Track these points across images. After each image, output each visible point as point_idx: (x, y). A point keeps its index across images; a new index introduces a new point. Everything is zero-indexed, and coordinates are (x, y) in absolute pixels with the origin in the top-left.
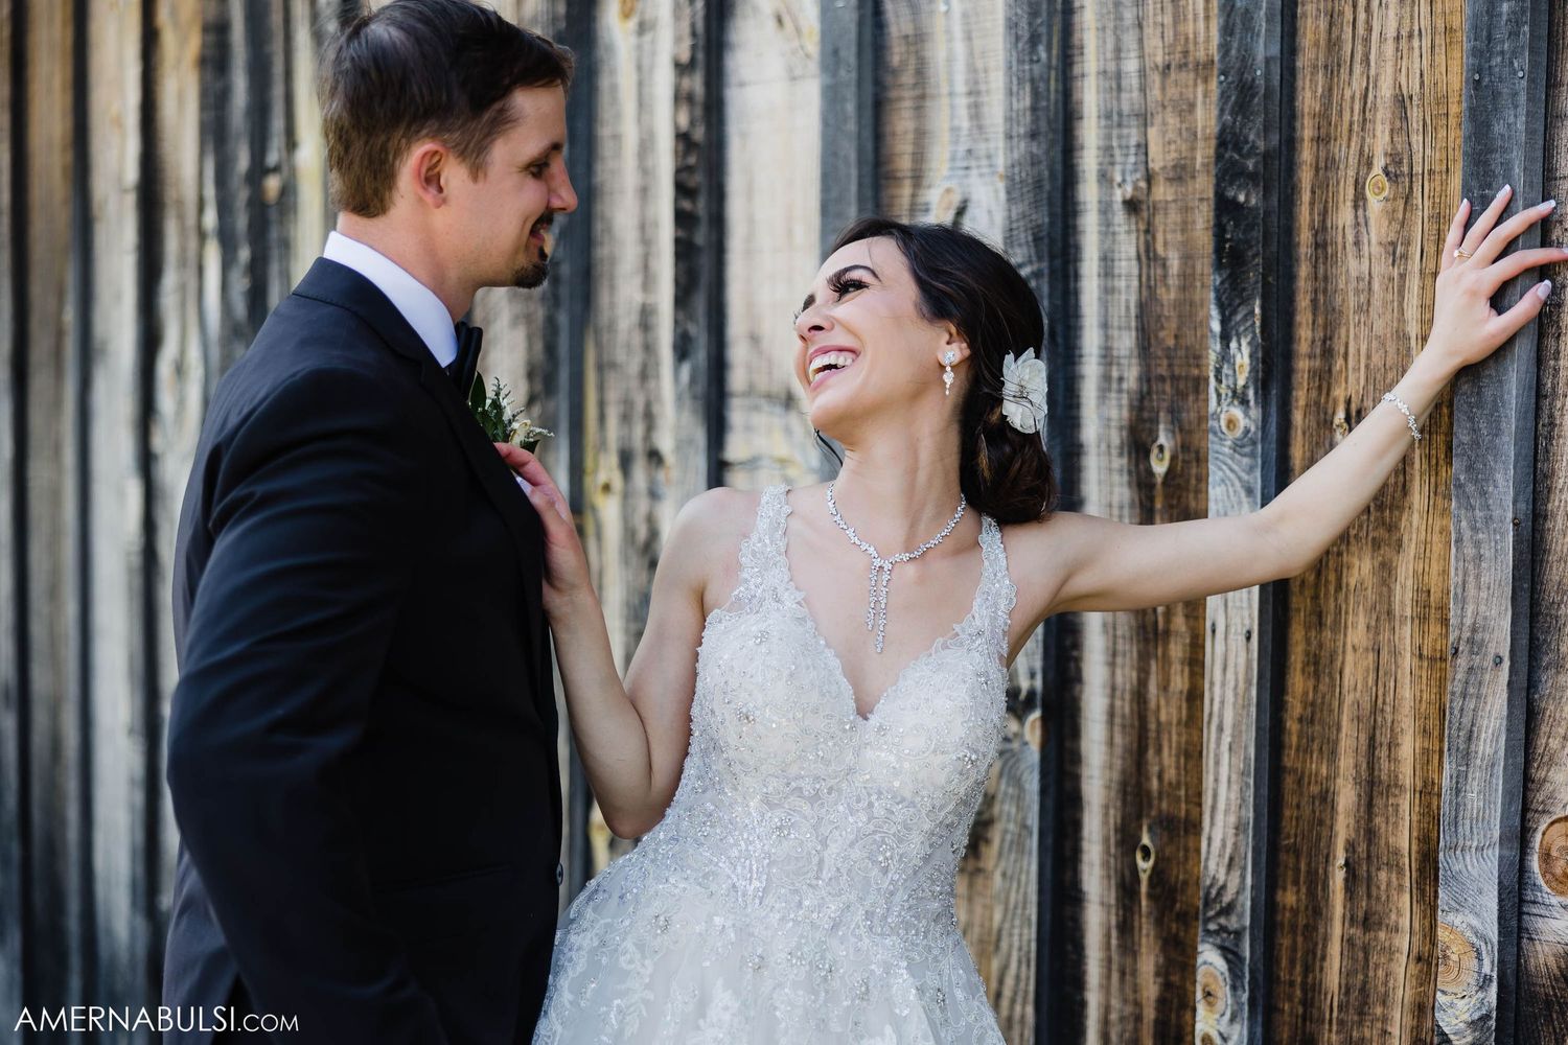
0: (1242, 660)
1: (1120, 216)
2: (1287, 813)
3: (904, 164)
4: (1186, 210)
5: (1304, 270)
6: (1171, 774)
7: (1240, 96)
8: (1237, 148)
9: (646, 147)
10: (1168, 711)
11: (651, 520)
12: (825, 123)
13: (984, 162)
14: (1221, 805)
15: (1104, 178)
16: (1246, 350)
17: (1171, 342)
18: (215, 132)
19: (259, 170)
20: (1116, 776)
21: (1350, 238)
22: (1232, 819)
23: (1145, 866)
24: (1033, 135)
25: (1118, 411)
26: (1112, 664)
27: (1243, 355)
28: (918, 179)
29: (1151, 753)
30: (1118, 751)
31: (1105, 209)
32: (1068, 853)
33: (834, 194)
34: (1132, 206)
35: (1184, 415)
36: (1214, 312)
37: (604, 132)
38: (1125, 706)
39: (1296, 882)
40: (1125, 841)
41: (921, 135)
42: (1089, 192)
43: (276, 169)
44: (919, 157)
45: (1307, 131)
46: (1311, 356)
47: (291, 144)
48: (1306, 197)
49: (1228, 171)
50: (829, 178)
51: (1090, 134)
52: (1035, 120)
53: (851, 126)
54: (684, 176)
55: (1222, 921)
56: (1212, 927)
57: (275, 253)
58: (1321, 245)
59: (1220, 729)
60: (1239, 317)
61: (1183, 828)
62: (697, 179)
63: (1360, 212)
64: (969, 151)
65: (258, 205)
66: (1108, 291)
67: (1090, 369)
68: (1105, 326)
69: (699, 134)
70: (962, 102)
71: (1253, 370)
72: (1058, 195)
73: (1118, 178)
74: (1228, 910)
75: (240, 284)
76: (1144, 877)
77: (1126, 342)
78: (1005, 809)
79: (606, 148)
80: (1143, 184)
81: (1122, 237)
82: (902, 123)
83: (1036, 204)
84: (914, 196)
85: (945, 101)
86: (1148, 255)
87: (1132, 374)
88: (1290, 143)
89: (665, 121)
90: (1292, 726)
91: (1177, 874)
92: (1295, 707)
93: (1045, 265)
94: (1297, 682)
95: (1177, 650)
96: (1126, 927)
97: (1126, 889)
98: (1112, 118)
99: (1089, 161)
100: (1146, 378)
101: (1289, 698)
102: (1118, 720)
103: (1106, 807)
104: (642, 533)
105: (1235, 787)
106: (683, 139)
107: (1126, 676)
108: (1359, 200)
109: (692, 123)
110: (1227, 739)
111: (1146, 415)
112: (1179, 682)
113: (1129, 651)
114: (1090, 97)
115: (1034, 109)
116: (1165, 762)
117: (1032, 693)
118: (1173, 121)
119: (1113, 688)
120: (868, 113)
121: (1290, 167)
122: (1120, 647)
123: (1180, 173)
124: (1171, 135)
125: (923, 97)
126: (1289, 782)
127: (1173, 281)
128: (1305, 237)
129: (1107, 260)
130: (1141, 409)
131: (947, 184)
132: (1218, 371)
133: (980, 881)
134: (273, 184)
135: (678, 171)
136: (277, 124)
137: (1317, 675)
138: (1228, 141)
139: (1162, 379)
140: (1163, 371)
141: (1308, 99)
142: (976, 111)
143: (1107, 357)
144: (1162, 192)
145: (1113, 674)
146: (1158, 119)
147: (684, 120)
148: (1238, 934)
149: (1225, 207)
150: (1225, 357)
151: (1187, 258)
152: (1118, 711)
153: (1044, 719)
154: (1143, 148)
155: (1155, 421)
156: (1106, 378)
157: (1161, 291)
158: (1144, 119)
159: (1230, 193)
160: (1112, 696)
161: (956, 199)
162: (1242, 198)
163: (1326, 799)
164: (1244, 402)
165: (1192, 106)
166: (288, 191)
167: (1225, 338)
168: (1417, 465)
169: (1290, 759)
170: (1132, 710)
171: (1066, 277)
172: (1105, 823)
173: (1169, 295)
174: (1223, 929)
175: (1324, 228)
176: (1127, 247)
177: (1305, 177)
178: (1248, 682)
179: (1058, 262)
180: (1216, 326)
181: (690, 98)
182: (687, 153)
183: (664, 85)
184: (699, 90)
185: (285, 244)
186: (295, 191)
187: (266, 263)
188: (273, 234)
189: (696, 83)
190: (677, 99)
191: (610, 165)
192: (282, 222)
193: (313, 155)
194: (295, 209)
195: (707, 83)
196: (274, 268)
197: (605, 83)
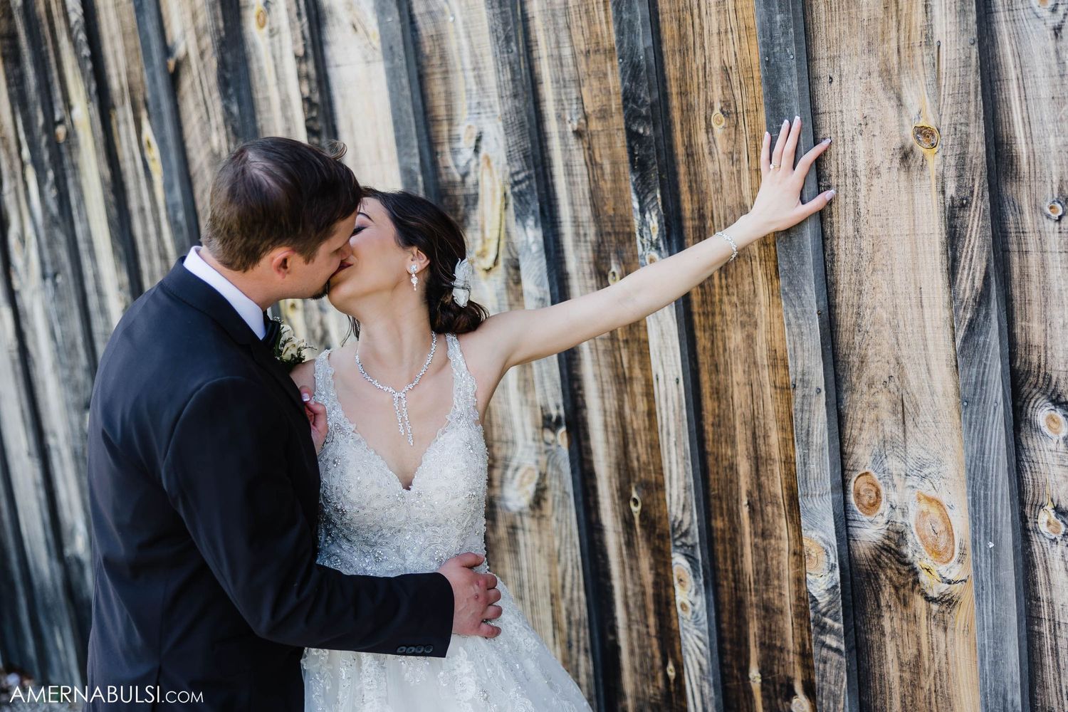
0: (675, 395)
1: (572, 140)
2: (712, 477)
3: (441, 112)
4: (610, 135)
5: (682, 169)
6: (644, 458)
7: (632, 71)
8: (635, 102)
9: (285, 104)
10: (637, 422)
11: (322, 323)
12: (391, 91)
13: (488, 110)
14: (674, 476)
15: (560, 118)
16: (655, 219)
17: (611, 213)
18: (19, 100)
19: (51, 123)
20: (613, 460)
21: (706, 151)
22: (682, 484)
23: (636, 510)
24: (515, 96)
25: (587, 253)
26: (602, 398)
27: (653, 221)
28: (450, 120)
29: (631, 446)
30: (613, 446)
31: (563, 136)
32: (592, 504)
33: (402, 133)
34: (578, 134)
35: (625, 254)
36: (634, 197)
37: (259, 96)
38: (613, 421)
39: (722, 515)
40: (624, 496)
41: (449, 95)
42: (552, 126)
43: (61, 122)
44: (450, 108)
45: (674, 89)
46: (693, 219)
47: (69, 107)
48: (678, 127)
49: (631, 116)
50: (398, 124)
51: (548, 92)
52: (515, 87)
53: (407, 92)
54: (311, 123)
55: (683, 540)
56: (678, 543)
57: (69, 172)
58: (690, 155)
59: (668, 434)
60: (648, 200)
61: (655, 487)
62: (319, 125)
63: (710, 135)
64: (479, 103)
65: (54, 144)
66: (571, 184)
67: (567, 229)
68: (572, 204)
69: (316, 98)
70: (470, 74)
71: (661, 230)
72: (535, 131)
73: (568, 118)
74: (685, 534)
75: (51, 193)
76: (637, 516)
77: (586, 213)
78: (552, 482)
79: (261, 106)
80: (583, 121)
81: (575, 152)
82: (436, 87)
83: (522, 136)
84: (450, 131)
85: (460, 74)
86: (592, 163)
87: (591, 232)
88: (665, 96)
89: (295, 90)
90: (708, 428)
91: (655, 513)
92: (709, 419)
93: (532, 171)
94: (708, 404)
95: (638, 388)
96: (630, 544)
97: (628, 523)
98: (560, 83)
99: (550, 108)
100: (600, 233)
101: (704, 413)
102: (610, 429)
103: (610, 478)
104: (319, 333)
105: (681, 466)
106: (307, 100)
107: (612, 404)
108: (709, 128)
109: (311, 91)
110: (673, 439)
111: (603, 255)
112: (642, 406)
113: (611, 390)
114: (545, 70)
115: (513, 80)
116: (639, 451)
117: (559, 418)
118: (595, 84)
119: (605, 411)
120: (416, 82)
121: (667, 110)
122: (606, 387)
123: (604, 114)
124: (595, 92)
125: (447, 72)
126: (711, 460)
127: (608, 177)
128: (680, 151)
129: (568, 166)
130: (599, 252)
131: (468, 123)
132: (641, 231)
133: (544, 522)
134: (61, 131)
135: (307, 121)
136: (58, 95)
137: (719, 399)
138: (629, 98)
139: (609, 234)
140: (609, 229)
141: (672, 70)
142: (479, 79)
143: (576, 222)
144: (595, 125)
145: (604, 403)
146: (587, 83)
147: (306, 90)
148: (693, 547)
149: (632, 136)
150: (644, 223)
151: (614, 164)
152: (609, 424)
153: (568, 431)
154: (580, 100)
155: (608, 258)
156: (577, 234)
157: (601, 183)
158: (579, 83)
159: (634, 128)
160: (605, 415)
161: (475, 132)
162: (641, 131)
163: (733, 467)
164: (658, 248)
165: (605, 75)
166: (72, 134)
167: (642, 212)
168: (760, 280)
169: (709, 447)
170: (617, 423)
171: (546, 177)
172: (611, 486)
173: (607, 185)
174: (684, 545)
175: (691, 145)
176: (579, 159)
177: (676, 115)
178: (681, 407)
179: (540, 169)
180: (636, 205)
181: (308, 76)
182: (310, 110)
183: (290, 67)
184: (312, 72)
185: (75, 167)
186: (75, 135)
187: (65, 179)
188: (67, 161)
189: (310, 67)
190: (300, 77)
191: (265, 115)
192: (71, 154)
193: (82, 113)
194: (77, 145)
195: (317, 67)
196: (70, 182)
197: (254, 66)
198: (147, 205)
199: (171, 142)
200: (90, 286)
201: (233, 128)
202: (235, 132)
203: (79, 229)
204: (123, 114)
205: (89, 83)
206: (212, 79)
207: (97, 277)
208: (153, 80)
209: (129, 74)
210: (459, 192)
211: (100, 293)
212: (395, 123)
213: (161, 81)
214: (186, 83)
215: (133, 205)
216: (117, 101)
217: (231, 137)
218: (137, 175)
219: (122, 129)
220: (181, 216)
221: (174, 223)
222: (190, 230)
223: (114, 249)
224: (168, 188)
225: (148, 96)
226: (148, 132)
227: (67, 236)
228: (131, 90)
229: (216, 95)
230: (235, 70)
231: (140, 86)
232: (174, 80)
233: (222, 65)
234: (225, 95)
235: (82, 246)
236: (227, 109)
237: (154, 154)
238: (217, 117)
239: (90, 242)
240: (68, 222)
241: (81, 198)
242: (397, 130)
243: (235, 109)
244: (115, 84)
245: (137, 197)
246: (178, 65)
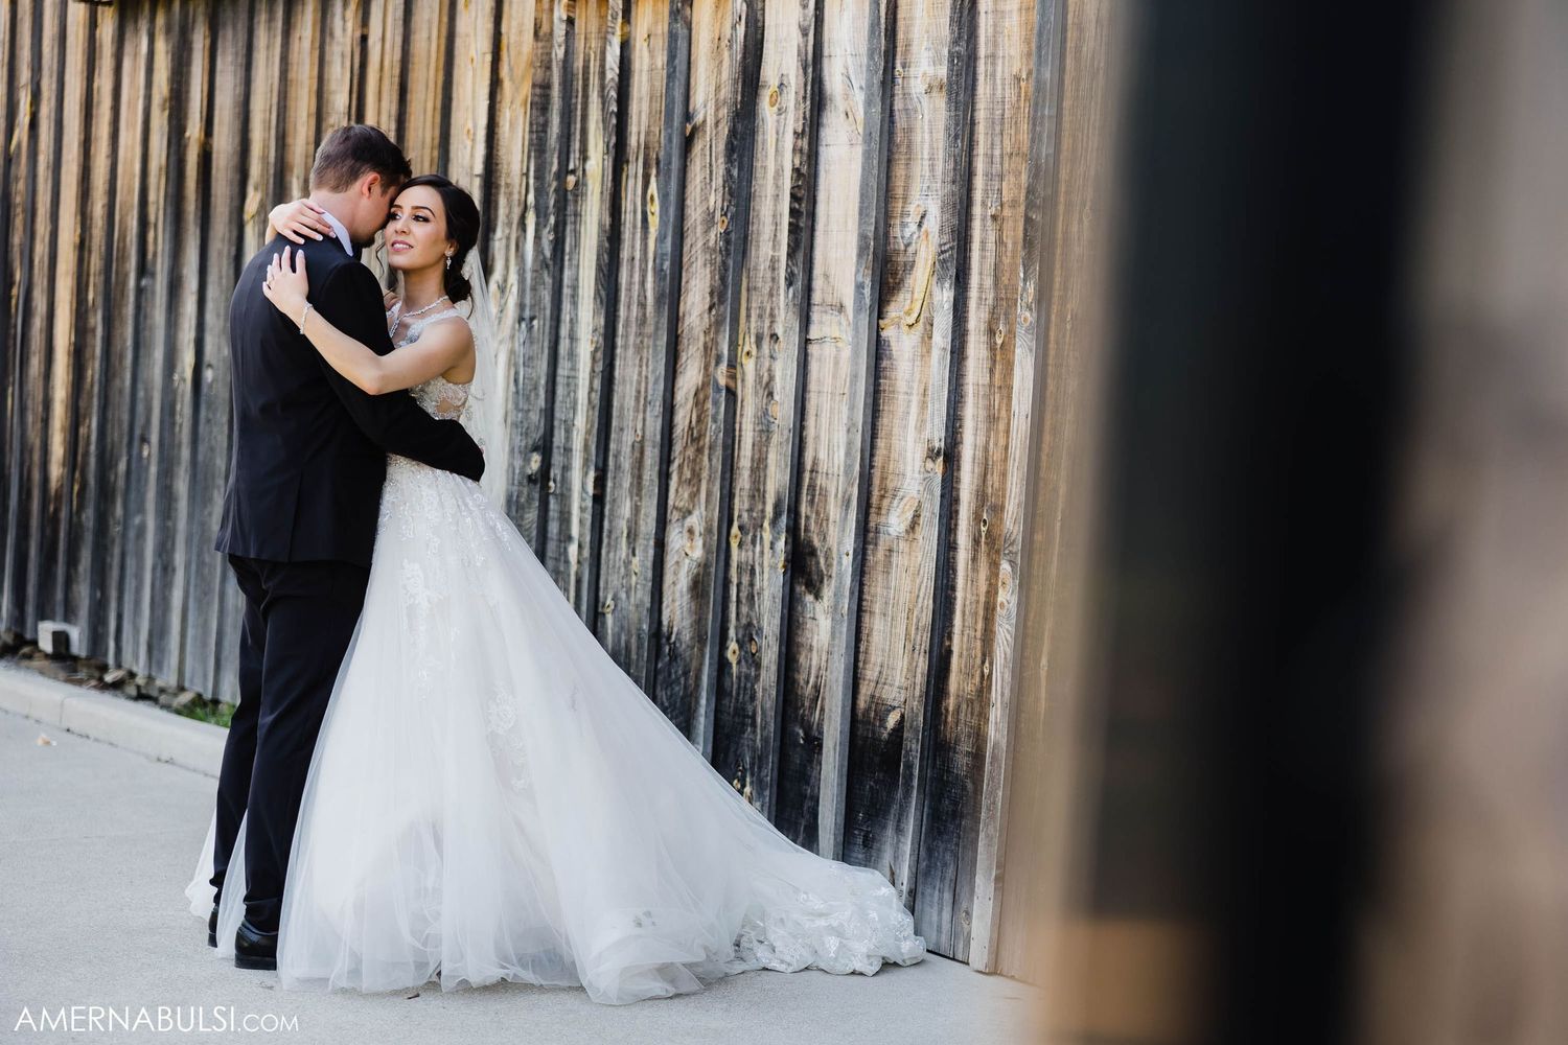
0: (1024, 428)
1: (989, 222)
2: (1040, 499)
3: (899, 191)
4: (1016, 221)
5: (1059, 251)
6: (996, 485)
7: (1036, 172)
8: (1033, 194)
9: (778, 174)
10: (996, 455)
11: (770, 370)
12: (864, 169)
13: (935, 193)
14: (1013, 496)
15: (984, 203)
16: (1032, 286)
17: (1006, 282)
18: (538, 146)
19: (564, 170)
20: (975, 488)
21: (1076, 238)
22: (1017, 501)
23: (983, 529)
24: (954, 182)
25: (985, 315)
26: (976, 435)
27: (1031, 288)
28: (905, 198)
29: (989, 476)
30: (976, 475)
31: (984, 219)
32: (953, 527)
33: (866, 205)
34: (994, 218)
35: (1009, 316)
36: (1021, 269)
37: (758, 164)
38: (980, 454)
39: (1042, 530)
40: (977, 518)
41: (908, 177)
42: (977, 210)
43: (573, 172)
44: (906, 188)
45: (1063, 188)
46: (1060, 290)
47: (584, 158)
48: (1061, 218)
49: (1030, 205)
50: (863, 196)
51: (979, 182)
52: (955, 175)
53: (875, 172)
54: (796, 189)
55: (1010, 548)
56: (1007, 552)
57: (570, 219)
58: (1066, 239)
59: (1014, 460)
60: (1030, 271)
61: (998, 509)
62: (801, 193)
64: (928, 187)
65: (562, 192)
66: (983, 257)
67: (973, 294)
68: (981, 274)
69: (804, 170)
70: (926, 163)
71: (1035, 295)
72: (964, 212)
73: (989, 205)
74: (1012, 544)
75: (548, 237)
76: (983, 534)
77: (989, 282)
78: (926, 505)
79: (759, 173)
80: (999, 208)
81: (990, 232)
82: (899, 171)
83: (953, 215)
84: (903, 207)
85: (920, 161)
86: (1000, 242)
87: (991, 296)
88: (1056, 193)
89: (788, 161)
90: (1044, 458)
91: (995, 532)
92: (1045, 447)
93: (955, 243)
94: (1047, 438)
95: (1002, 426)
96: (974, 559)
97: (976, 541)
98: (988, 176)
99: (978, 196)
100: (997, 299)
101: (1044, 445)
102: (976, 461)
103: (970, 503)
104: (766, 379)
105: (1019, 486)
106: (796, 170)
107: (981, 440)
108: (1081, 221)
109: (801, 164)
110: (1016, 464)
111: (995, 316)
112: (1002, 442)
113: (982, 426)
114: (980, 165)
115: (955, 169)
116: (994, 479)
117: (940, 449)
118: (1012, 179)
119: (976, 446)
120: (885, 164)
121: (1055, 205)
122: (979, 426)
123: (1014, 204)
124: (1012, 186)
125: (910, 159)
126: (1042, 484)
127: (1009, 254)
128: (1060, 236)
129: (983, 243)
130: (993, 313)
131: (917, 203)
132: (1022, 295)
133: (915, 544)
134: (571, 179)
135: (793, 188)
136: (576, 145)
138: (1030, 191)
139: (1002, 299)
140: (1003, 296)
141: (1064, 174)
142: (932, 168)
143: (981, 287)
144: (1007, 212)
145: (976, 439)
146: (1006, 179)
147: (797, 162)
148: (1016, 553)
149: (1028, 220)
150: (1024, 289)
151: (1015, 243)
152: (977, 457)
153: (944, 461)
154: (1000, 191)
155: (998, 319)
156: (980, 298)
157: (1004, 258)
158: (1001, 177)
159: (1030, 215)
160: (975, 450)
161: (922, 210)
162: (1034, 217)
163: (1055, 490)
164: (1031, 310)
165: (1020, 173)
166: (580, 185)
167: (1025, 280)
169: (1042, 474)
171: (966, 250)
172: (969, 510)
173: (1007, 261)
174: (1010, 552)
175: (1067, 232)
176: (992, 237)
177: (1061, 208)
178: (1026, 438)
179: (962, 243)
180: (1022, 275)
181: (801, 150)
182: (798, 180)
183: (789, 141)
184: (806, 147)
185: (576, 214)
186: (585, 184)
187: (565, 224)
188: (570, 209)
189: (804, 143)
190: (794, 150)
191: (760, 182)
192: (576, 202)
193: (597, 163)
194: (584, 195)
195: (810, 144)
196: (569, 228)
197: (760, 138)
198: (638, 255)
199: (673, 198)
200: (564, 331)
201: (730, 188)
202: (731, 194)
203: (567, 273)
204: (635, 169)
205: (610, 136)
206: (720, 146)
207: (573, 322)
208: (670, 140)
209: (648, 134)
210: (901, 259)
211: (573, 338)
212: (862, 195)
213: (676, 141)
214: (698, 147)
215: (625, 254)
216: (632, 158)
217: (727, 197)
218: (635, 227)
219: (631, 182)
220: (667, 265)
221: (658, 271)
222: (672, 279)
223: (597, 292)
224: (661, 239)
225: (662, 154)
226: (653, 188)
227: (554, 278)
228: (647, 147)
229: (721, 160)
230: (744, 139)
231: (657, 145)
232: (688, 143)
233: (733, 133)
234: (729, 159)
235: (566, 291)
236: (728, 171)
237: (655, 208)
238: (718, 181)
239: (575, 288)
240: (557, 268)
241: (576, 245)
242: (862, 202)
243: (735, 173)
244: (633, 141)
245: (630, 246)
246: (695, 129)
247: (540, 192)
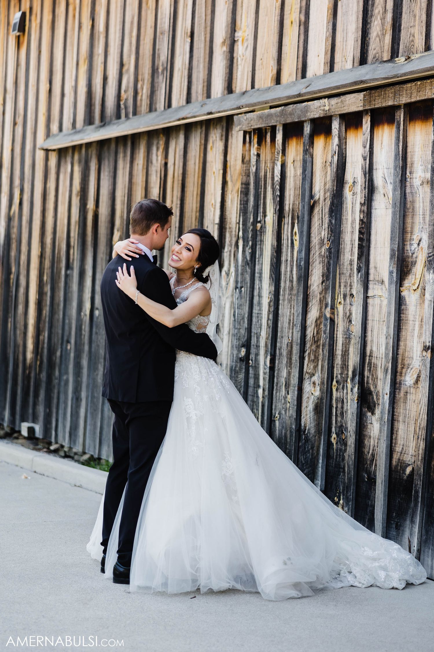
3: (410, 229)
9: (353, 222)
11: (350, 310)
12: (392, 219)
13: (426, 230)
18: (244, 211)
19: (255, 222)
28: (412, 232)
33: (393, 236)
37: (344, 218)
41: (413, 223)
43: (260, 222)
44: (412, 228)
47: (265, 216)
50: (392, 232)
53: (398, 220)
54: (362, 229)
57: (258, 243)
62: (364, 230)
64: (423, 227)
65: (255, 230)
69: (365, 220)
70: (421, 216)
75: (248, 251)
78: (423, 372)
79: (344, 222)
82: (409, 220)
84: (411, 236)
85: (418, 216)
89: (358, 216)
104: (348, 314)
106: (361, 220)
109: (363, 217)
117: (429, 346)
120: (402, 217)
125: (413, 215)
131: (418, 234)
133: (418, 389)
134: (259, 225)
135: (360, 228)
136: (261, 210)
142: (424, 219)
147: (362, 217)
161: (420, 237)
166: (263, 227)
181: (364, 211)
182: (362, 225)
183: (358, 207)
184: (366, 210)
185: (261, 241)
186: (265, 227)
187: (256, 245)
188: (258, 238)
189: (365, 208)
190: (360, 211)
191: (345, 225)
192: (261, 235)
193: (270, 218)
194: (265, 232)
195: (367, 209)
196: (258, 247)
197: (344, 206)
198: (289, 259)
199: (305, 233)
200: (256, 293)
201: (331, 229)
202: (331, 231)
203: (257, 267)
204: (287, 221)
205: (277, 206)
206: (327, 210)
207: (260, 289)
208: (304, 207)
209: (293, 205)
210: (410, 260)
211: (260, 296)
212: (392, 231)
213: (306, 208)
214: (316, 210)
215: (283, 259)
216: (286, 215)
217: (330, 232)
218: (288, 246)
219: (286, 226)
220: (302, 263)
221: (299, 266)
222: (305, 269)
223: (271, 275)
224: (300, 251)
225: (300, 214)
226: (296, 229)
227: (251, 269)
228: (293, 210)
229: (327, 216)
230: (337, 206)
231: (298, 210)
232: (312, 209)
233: (332, 204)
234: (331, 216)
235: (257, 275)
236: (330, 221)
237: (297, 237)
238: (326, 225)
239: (261, 274)
240: (253, 265)
241: (261, 254)
242: (392, 234)
243: (333, 222)
244: (287, 208)
245: (286, 255)
246: (315, 202)
247: (245, 231)
